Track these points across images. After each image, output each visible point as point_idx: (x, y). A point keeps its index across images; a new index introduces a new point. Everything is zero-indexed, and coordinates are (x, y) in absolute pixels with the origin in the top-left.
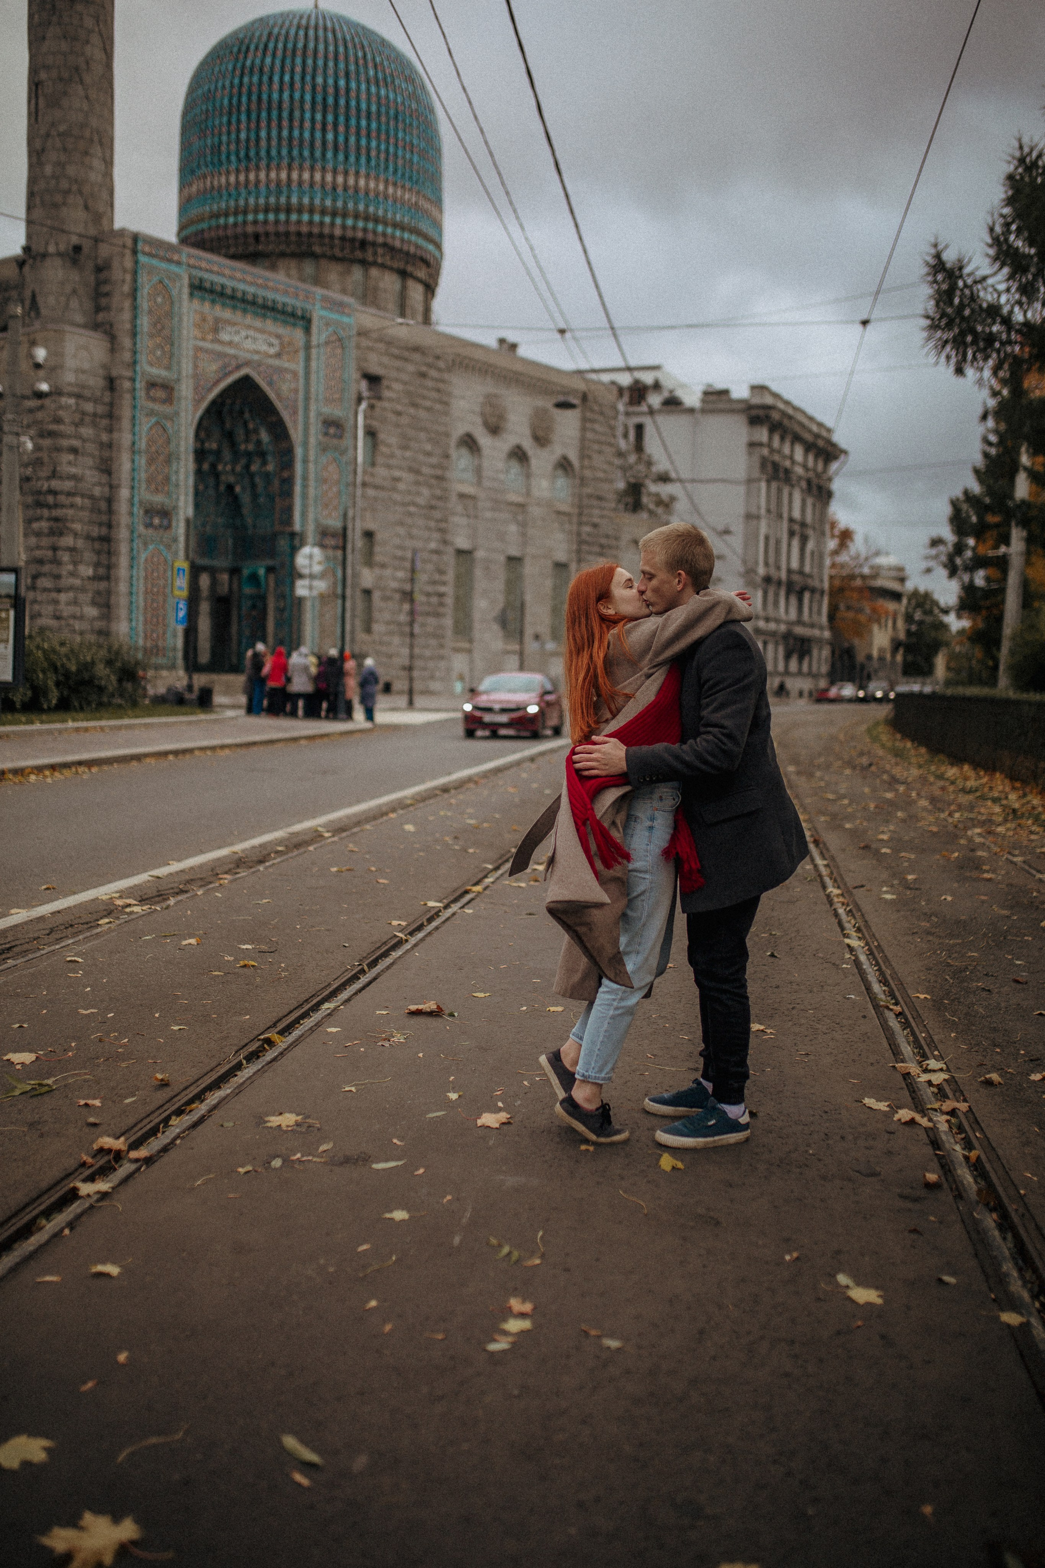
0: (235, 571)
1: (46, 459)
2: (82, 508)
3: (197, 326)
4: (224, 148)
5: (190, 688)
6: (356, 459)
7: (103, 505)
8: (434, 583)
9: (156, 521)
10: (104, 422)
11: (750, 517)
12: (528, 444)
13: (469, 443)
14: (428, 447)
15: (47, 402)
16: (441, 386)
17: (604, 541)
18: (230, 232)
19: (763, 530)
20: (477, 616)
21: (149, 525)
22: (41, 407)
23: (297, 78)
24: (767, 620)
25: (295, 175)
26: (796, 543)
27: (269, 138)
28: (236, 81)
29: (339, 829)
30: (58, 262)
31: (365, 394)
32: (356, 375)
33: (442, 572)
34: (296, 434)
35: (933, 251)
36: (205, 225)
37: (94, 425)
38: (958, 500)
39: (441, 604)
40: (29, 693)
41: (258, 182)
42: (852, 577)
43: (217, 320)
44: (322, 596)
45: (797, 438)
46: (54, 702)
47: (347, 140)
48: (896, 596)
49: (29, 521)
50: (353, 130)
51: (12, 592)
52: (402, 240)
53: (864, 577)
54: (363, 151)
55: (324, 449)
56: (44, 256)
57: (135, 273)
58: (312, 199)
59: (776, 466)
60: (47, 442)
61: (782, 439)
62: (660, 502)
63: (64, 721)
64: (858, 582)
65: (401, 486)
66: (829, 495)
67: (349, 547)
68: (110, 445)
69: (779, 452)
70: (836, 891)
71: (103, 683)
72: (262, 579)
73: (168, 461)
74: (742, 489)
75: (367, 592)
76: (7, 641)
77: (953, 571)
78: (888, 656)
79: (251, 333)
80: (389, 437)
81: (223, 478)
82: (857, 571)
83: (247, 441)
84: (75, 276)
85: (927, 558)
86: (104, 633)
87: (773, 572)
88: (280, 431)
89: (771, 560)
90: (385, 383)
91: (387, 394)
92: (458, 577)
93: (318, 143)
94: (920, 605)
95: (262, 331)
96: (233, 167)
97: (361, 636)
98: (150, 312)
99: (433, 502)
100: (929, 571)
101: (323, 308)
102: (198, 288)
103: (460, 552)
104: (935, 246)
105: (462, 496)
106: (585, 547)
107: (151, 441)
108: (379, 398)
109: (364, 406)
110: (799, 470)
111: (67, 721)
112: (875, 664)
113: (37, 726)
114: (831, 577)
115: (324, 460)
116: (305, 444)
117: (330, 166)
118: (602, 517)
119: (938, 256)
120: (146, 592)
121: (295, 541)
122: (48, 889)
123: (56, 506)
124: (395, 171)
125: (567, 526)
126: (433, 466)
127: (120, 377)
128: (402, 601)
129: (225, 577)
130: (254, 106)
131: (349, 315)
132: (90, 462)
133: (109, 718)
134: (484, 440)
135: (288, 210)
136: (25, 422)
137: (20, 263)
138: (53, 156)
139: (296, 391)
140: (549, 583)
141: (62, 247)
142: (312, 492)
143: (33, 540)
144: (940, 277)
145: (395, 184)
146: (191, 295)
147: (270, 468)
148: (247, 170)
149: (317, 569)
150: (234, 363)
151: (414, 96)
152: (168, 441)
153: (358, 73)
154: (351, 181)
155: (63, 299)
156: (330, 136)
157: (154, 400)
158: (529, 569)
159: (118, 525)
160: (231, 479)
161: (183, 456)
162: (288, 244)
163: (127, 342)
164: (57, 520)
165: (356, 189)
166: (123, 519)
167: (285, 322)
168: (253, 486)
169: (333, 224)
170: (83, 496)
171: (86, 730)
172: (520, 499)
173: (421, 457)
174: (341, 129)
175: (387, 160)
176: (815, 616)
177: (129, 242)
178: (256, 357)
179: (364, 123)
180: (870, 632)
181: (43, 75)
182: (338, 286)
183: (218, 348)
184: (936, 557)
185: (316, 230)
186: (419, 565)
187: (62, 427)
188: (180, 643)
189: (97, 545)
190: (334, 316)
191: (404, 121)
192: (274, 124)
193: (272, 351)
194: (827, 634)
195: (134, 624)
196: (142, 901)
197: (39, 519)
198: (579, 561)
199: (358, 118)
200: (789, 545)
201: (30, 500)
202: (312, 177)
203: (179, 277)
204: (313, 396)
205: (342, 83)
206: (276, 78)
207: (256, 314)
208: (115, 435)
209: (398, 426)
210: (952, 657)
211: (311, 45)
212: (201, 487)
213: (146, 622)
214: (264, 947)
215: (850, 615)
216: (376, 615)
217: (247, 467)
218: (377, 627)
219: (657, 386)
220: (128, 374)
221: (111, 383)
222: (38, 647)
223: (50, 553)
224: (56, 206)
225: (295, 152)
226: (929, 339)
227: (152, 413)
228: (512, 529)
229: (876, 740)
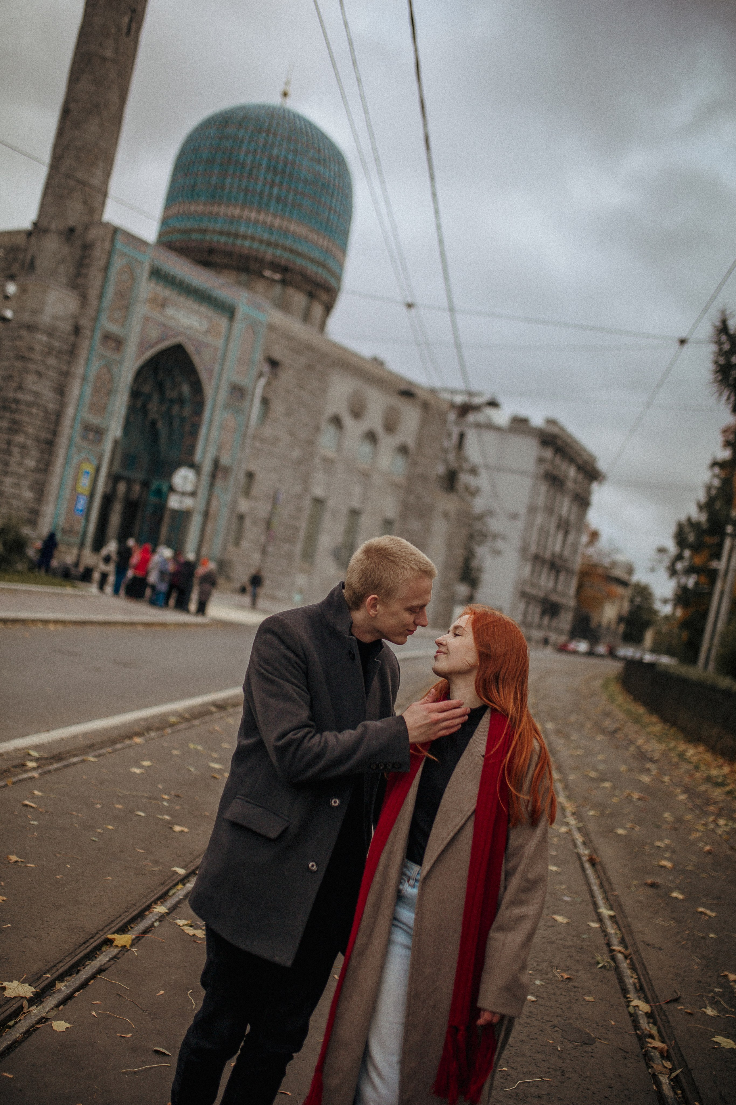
0: (146, 484)
2: (37, 417)
3: (150, 300)
5: (77, 564)
6: (250, 417)
7: (53, 418)
8: (292, 518)
9: (91, 436)
10: (66, 357)
11: (532, 510)
12: (379, 430)
13: (337, 421)
14: (305, 419)
15: (14, 328)
16: (324, 378)
19: (539, 521)
20: (320, 546)
21: (85, 438)
23: (259, 149)
24: (532, 586)
25: (245, 213)
26: (560, 535)
27: (232, 185)
30: (56, 237)
31: (266, 372)
32: (259, 356)
33: (299, 511)
34: (209, 391)
37: (58, 357)
38: (682, 523)
39: (296, 535)
41: (218, 214)
42: (595, 566)
43: (165, 300)
45: (572, 460)
47: (287, 196)
48: (625, 584)
52: (313, 271)
53: (604, 567)
55: (227, 406)
56: (47, 231)
57: (110, 254)
58: (254, 232)
59: (555, 477)
60: (19, 365)
61: (562, 460)
62: (467, 488)
64: (600, 570)
65: (280, 444)
66: (589, 505)
68: (67, 374)
69: (559, 468)
72: (164, 494)
73: (108, 394)
75: (241, 518)
77: (673, 572)
78: (614, 626)
79: (190, 313)
80: (278, 407)
81: (150, 415)
82: (600, 562)
83: (172, 390)
84: (66, 249)
85: (653, 561)
86: (35, 512)
87: (541, 552)
88: (197, 387)
89: (541, 543)
90: (283, 368)
91: (282, 376)
92: (311, 517)
93: (266, 194)
94: (640, 594)
95: (197, 314)
96: (202, 200)
97: (231, 548)
98: (116, 284)
100: (653, 570)
101: (246, 306)
102: (156, 274)
103: (316, 499)
105: (324, 459)
106: (408, 513)
107: (98, 378)
108: (275, 378)
109: (263, 380)
110: (570, 483)
112: (604, 630)
114: (581, 564)
115: (227, 414)
116: (215, 401)
117: (271, 211)
120: (72, 487)
123: (17, 412)
124: (316, 223)
125: (397, 494)
126: (306, 434)
127: (84, 327)
129: (137, 488)
130: (225, 162)
131: (264, 314)
132: (49, 384)
134: (348, 421)
135: (236, 237)
137: (29, 234)
138: (68, 162)
139: (215, 360)
141: (61, 227)
142: (213, 435)
144: (723, 340)
146: (150, 278)
147: (186, 413)
148: (212, 204)
149: (189, 488)
150: (171, 333)
152: (111, 380)
154: (285, 225)
155: (53, 265)
156: (275, 191)
157: (106, 347)
158: (364, 520)
159: (61, 434)
160: (156, 416)
161: (121, 393)
162: (231, 259)
163: (94, 302)
164: (15, 421)
166: (66, 430)
167: (215, 310)
168: (171, 424)
170: (39, 408)
172: (366, 469)
173: (300, 426)
174: (284, 188)
176: (566, 589)
177: (110, 231)
178: (189, 331)
179: (300, 187)
180: (603, 606)
182: (261, 294)
183: (162, 319)
184: (660, 561)
185: (252, 253)
186: (281, 503)
187: (33, 355)
189: (43, 446)
190: (254, 314)
192: (237, 177)
193: (202, 329)
194: (573, 603)
195: (58, 509)
198: (402, 521)
200: (556, 535)
202: (257, 216)
203: (143, 263)
204: (227, 366)
205: (290, 156)
206: (244, 146)
207: (194, 299)
208: (72, 368)
209: (286, 399)
210: (658, 633)
211: (273, 129)
212: (131, 418)
215: (592, 592)
216: (245, 535)
217: (169, 409)
218: (244, 544)
220: (90, 325)
221: (77, 330)
224: (62, 197)
225: (249, 197)
227: (103, 357)
228: (357, 489)
229: (613, 701)
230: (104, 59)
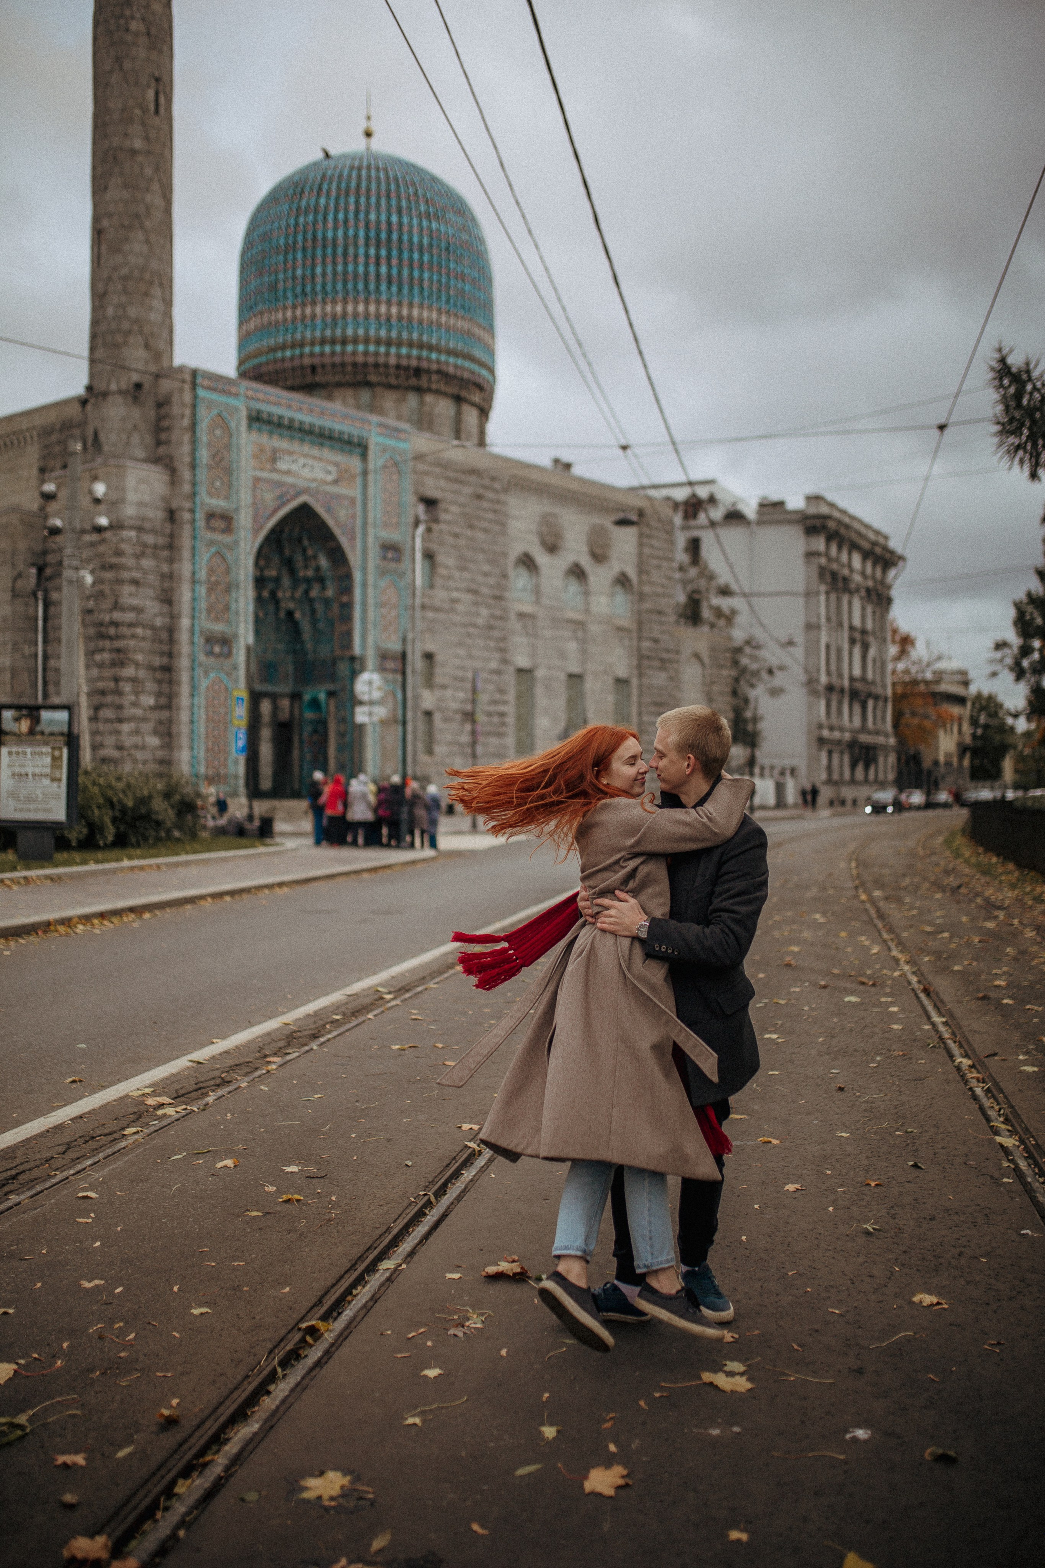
0: (295, 696)
1: (107, 591)
2: (144, 639)
3: (256, 457)
4: (281, 285)
5: (250, 818)
6: (414, 581)
7: (164, 635)
8: (495, 702)
9: (217, 649)
10: (165, 553)
11: (811, 627)
12: (586, 562)
13: (527, 562)
14: (486, 568)
15: (108, 535)
16: (498, 507)
17: (665, 656)
18: (288, 365)
19: (824, 639)
20: (538, 733)
21: (210, 653)
22: (104, 541)
23: (351, 215)
24: (831, 728)
25: (350, 308)
26: (857, 651)
27: (324, 274)
28: (292, 221)
29: (402, 988)
30: (120, 400)
31: (423, 517)
32: (410, 498)
33: (502, 691)
34: (354, 559)
35: (997, 356)
36: (263, 359)
37: (155, 556)
38: (1021, 602)
39: (504, 724)
40: (85, 831)
41: (314, 316)
42: (915, 682)
43: (275, 451)
44: (383, 723)
45: (854, 546)
46: (110, 838)
47: (400, 273)
48: (960, 700)
49: (90, 654)
50: (406, 263)
51: (65, 729)
52: (456, 366)
53: (927, 683)
54: (416, 282)
55: (382, 573)
56: (105, 394)
57: (194, 406)
58: (367, 330)
59: (834, 575)
60: (109, 575)
61: (840, 548)
62: (718, 612)
63: (118, 860)
64: (922, 687)
65: (460, 608)
66: (889, 601)
67: (409, 671)
68: (171, 576)
69: (837, 560)
70: (966, 1062)
71: (160, 817)
72: (323, 705)
73: (228, 590)
74: (801, 601)
75: (428, 714)
76: (60, 780)
77: (1020, 673)
78: (955, 760)
79: (310, 462)
80: (446, 560)
81: (283, 605)
82: (920, 676)
83: (306, 567)
84: (136, 413)
85: (992, 661)
86: (166, 762)
87: (835, 680)
88: (338, 556)
89: (833, 668)
90: (442, 506)
91: (443, 516)
92: (519, 697)
93: (372, 277)
94: (982, 709)
95: (320, 459)
96: (290, 303)
97: (423, 758)
98: (209, 444)
99: (492, 622)
100: (994, 674)
101: (380, 434)
102: (256, 419)
103: (520, 671)
104: (1000, 350)
105: (521, 616)
106: (646, 662)
107: (211, 571)
108: (436, 520)
109: (421, 529)
110: (857, 578)
111: (122, 860)
112: (942, 770)
113: (92, 867)
114: (894, 684)
115: (383, 583)
116: (364, 570)
117: (384, 297)
118: (662, 632)
119: (1003, 360)
120: (208, 720)
121: (356, 665)
122: (74, 1082)
123: (118, 637)
124: (448, 301)
125: (627, 642)
126: (491, 587)
127: (181, 509)
128: (463, 722)
129: (285, 703)
130: (309, 244)
131: (405, 440)
132: (151, 593)
133: (167, 855)
134: (541, 558)
135: (344, 342)
136: (84, 556)
137: (83, 402)
138: (114, 299)
139: (354, 516)
140: (611, 698)
141: (124, 385)
142: (371, 614)
143: (95, 672)
144: (1006, 382)
145: (448, 313)
146: (250, 427)
147: (330, 593)
148: (304, 305)
149: (377, 694)
150: (292, 492)
151: (464, 228)
152: (228, 571)
153: (409, 208)
154: (405, 312)
155: (124, 436)
156: (384, 269)
157: (213, 529)
158: (590, 685)
159: (179, 654)
160: (291, 605)
161: (242, 585)
162: (344, 374)
163: (186, 474)
164: (118, 650)
165: (410, 318)
166: (185, 648)
167: (342, 450)
168: (313, 612)
169: (387, 354)
170: (144, 626)
171: (141, 868)
172: (578, 617)
173: (480, 579)
174: (394, 262)
175: (440, 291)
176: (879, 723)
177: (188, 377)
178: (314, 485)
179: (416, 256)
180: (936, 737)
181: (105, 223)
182: (392, 414)
183: (275, 476)
184: (1001, 660)
185: (371, 360)
186: (480, 685)
187: (123, 560)
188: (241, 770)
189: (158, 675)
190: (392, 443)
191: (454, 252)
192: (329, 260)
193: (330, 478)
194: (892, 741)
195: (196, 752)
196: (179, 1097)
197: (102, 650)
198: (640, 675)
199: (411, 251)
200: (851, 654)
201: (92, 631)
202: (367, 309)
203: (237, 410)
204: (370, 520)
205: (394, 219)
206: (330, 217)
207: (312, 443)
208: (175, 566)
209: (455, 547)
210: (1020, 759)
211: (364, 184)
212: (261, 615)
213: (207, 750)
214: (313, 1169)
215: (916, 721)
216: (438, 736)
217: (306, 592)
218: (439, 749)
219: (712, 500)
220: (187, 505)
221: (172, 515)
222: (94, 783)
223: (112, 685)
224: (116, 346)
225: (350, 286)
226: (1001, 444)
227: (211, 543)
228: (572, 646)
229: (958, 855)
230: (133, 152)
